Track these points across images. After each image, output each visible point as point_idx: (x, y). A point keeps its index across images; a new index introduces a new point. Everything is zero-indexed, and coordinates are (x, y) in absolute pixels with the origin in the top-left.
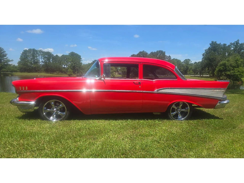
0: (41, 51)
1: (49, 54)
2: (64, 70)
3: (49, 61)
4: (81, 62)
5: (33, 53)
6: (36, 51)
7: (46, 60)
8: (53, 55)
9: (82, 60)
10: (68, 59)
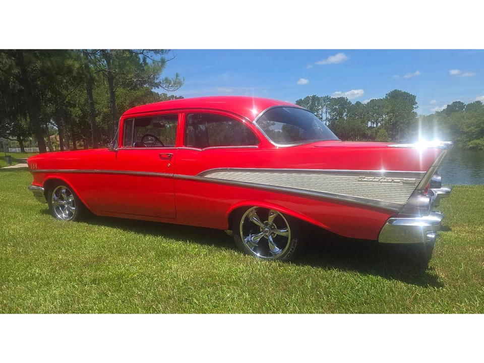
0: (327, 99)
1: (342, 102)
2: (369, 132)
3: (339, 117)
4: (415, 110)
5: (312, 104)
6: (318, 99)
7: (333, 116)
8: (350, 103)
9: (418, 107)
10: (383, 106)
